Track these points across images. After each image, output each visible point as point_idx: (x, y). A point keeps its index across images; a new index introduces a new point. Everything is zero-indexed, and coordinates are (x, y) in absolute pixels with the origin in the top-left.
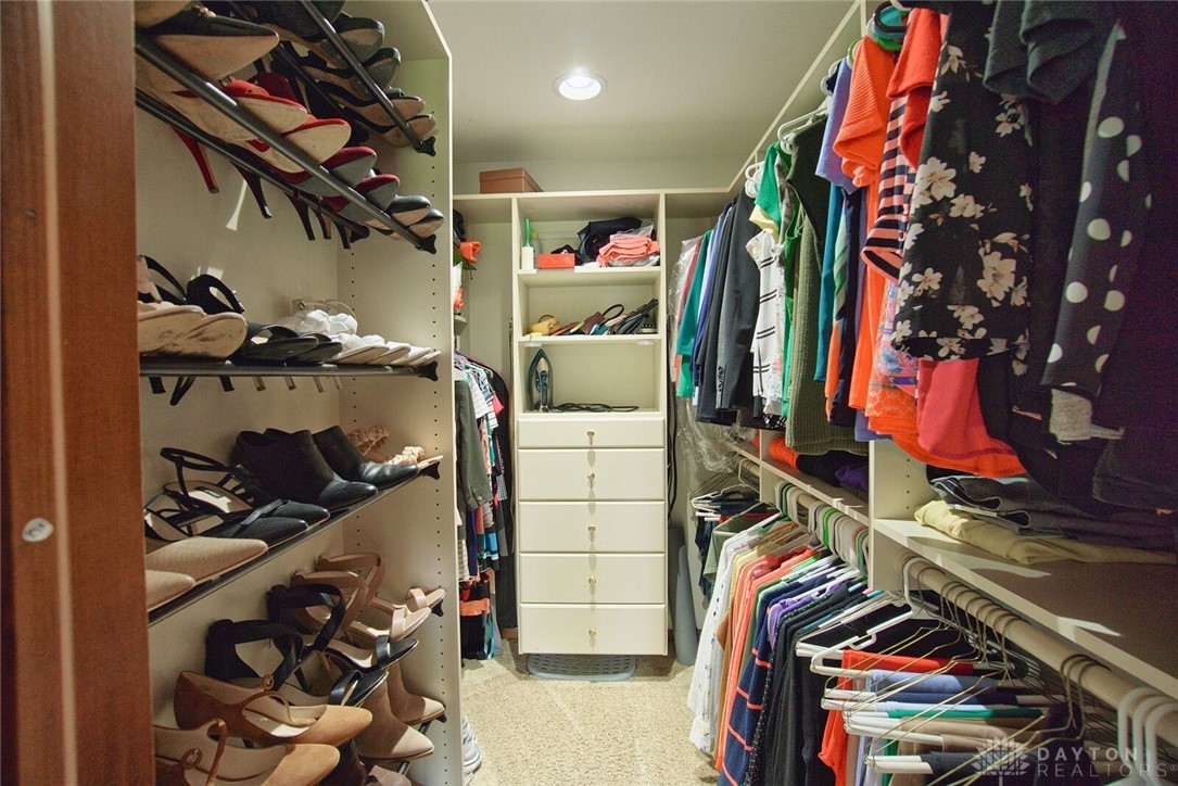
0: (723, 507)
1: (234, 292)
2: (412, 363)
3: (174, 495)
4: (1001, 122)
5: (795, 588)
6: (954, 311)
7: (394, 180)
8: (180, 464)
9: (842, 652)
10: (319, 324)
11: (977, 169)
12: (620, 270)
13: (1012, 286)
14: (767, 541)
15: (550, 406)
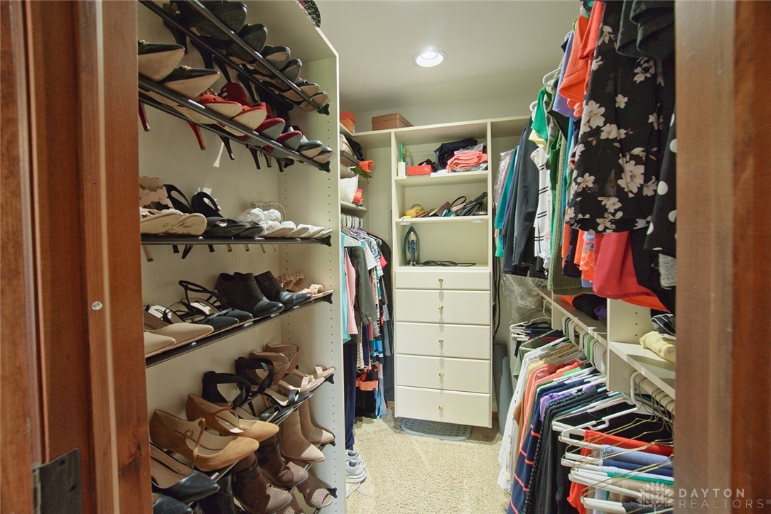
0: (532, 332)
1: (215, 200)
2: (315, 236)
3: (184, 304)
4: (637, 73)
5: (562, 386)
6: (602, 201)
7: (298, 133)
8: (187, 288)
9: (584, 431)
10: (257, 216)
11: (622, 106)
12: (461, 174)
13: (642, 183)
14: (552, 355)
15: (417, 262)
